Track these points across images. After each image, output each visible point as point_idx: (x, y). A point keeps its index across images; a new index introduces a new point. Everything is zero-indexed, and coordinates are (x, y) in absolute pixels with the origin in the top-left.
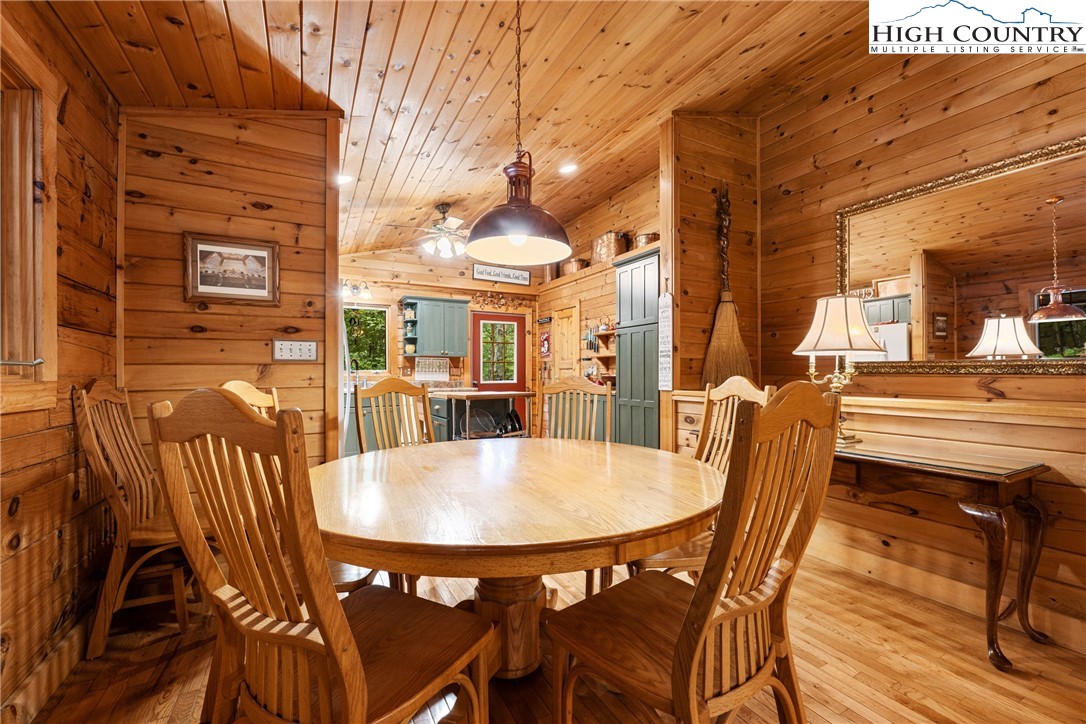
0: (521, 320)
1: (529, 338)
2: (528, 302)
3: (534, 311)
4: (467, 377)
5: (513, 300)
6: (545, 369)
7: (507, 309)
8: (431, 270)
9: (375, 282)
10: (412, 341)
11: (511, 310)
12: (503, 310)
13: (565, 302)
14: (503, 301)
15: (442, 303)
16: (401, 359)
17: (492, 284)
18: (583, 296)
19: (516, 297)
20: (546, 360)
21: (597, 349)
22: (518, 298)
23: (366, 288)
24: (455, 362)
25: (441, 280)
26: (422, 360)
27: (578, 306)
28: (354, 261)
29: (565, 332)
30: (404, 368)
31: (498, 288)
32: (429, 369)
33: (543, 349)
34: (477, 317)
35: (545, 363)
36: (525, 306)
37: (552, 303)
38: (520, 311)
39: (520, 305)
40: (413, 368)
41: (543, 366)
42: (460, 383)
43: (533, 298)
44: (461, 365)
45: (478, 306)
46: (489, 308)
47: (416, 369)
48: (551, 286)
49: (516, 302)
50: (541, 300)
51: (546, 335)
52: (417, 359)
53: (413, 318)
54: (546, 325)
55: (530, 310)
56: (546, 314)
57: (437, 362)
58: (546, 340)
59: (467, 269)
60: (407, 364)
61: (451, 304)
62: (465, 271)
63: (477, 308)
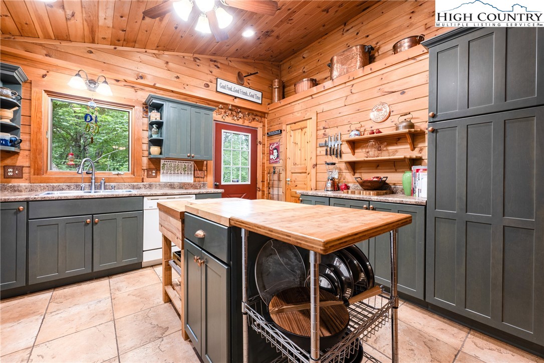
0: (254, 132)
1: (260, 147)
2: (259, 118)
3: (264, 126)
4: (210, 179)
5: (249, 115)
6: (274, 173)
7: (244, 122)
8: (178, 77)
9: (118, 81)
10: (158, 143)
11: (247, 123)
12: (240, 122)
13: (298, 116)
14: (241, 115)
15: (188, 108)
16: (145, 160)
17: (232, 98)
18: (319, 109)
19: (251, 112)
20: (275, 165)
21: (339, 154)
22: (253, 114)
23: (105, 82)
24: (199, 165)
25: (186, 87)
26: (168, 163)
27: (314, 118)
28: (91, 52)
29: (298, 141)
30: (149, 170)
31: (237, 103)
32: (175, 171)
33: (272, 157)
34: (220, 127)
35: (274, 168)
36: (258, 121)
37: (282, 119)
38: (254, 124)
39: (254, 119)
40: (158, 170)
41: (272, 170)
42: (204, 185)
43: (263, 115)
44: (205, 168)
45: (220, 116)
46: (229, 120)
47: (162, 171)
48: (280, 105)
49: (251, 117)
50: (270, 117)
51: (275, 145)
52: (162, 162)
53: (158, 119)
54: (275, 137)
55: (261, 125)
56: (276, 128)
57: (182, 164)
58: (275, 149)
59: (211, 82)
60: (152, 166)
61: (198, 110)
62: (209, 84)
63: (218, 117)
